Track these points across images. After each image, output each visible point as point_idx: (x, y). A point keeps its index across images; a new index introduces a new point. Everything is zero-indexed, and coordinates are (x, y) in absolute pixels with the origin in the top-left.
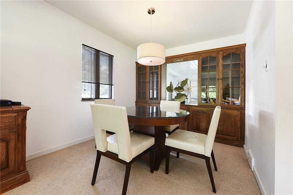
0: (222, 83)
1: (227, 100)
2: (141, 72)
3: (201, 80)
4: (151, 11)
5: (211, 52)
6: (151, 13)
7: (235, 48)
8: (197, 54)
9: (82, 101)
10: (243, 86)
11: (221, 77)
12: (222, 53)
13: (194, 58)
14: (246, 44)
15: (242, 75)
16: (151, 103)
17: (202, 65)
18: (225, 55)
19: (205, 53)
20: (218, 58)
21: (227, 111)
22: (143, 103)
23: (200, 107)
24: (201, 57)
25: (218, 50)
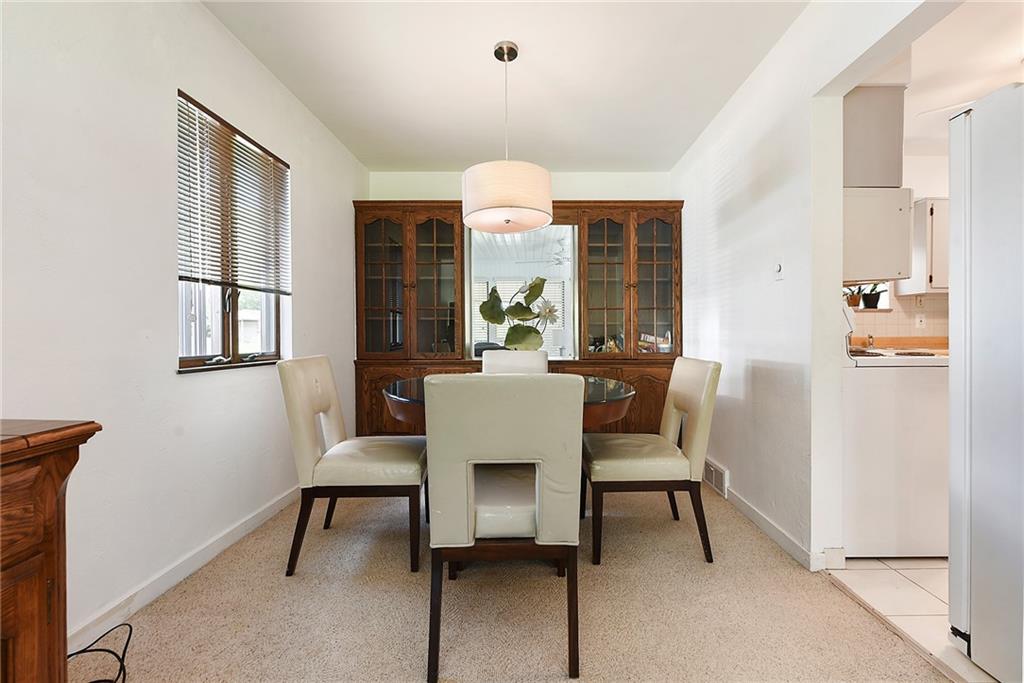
0: (636, 296)
1: (644, 341)
2: (380, 244)
3: (586, 284)
4: (506, 51)
5: (610, 208)
6: (506, 57)
7: (662, 208)
8: (575, 207)
9: (180, 372)
10: (678, 304)
11: (634, 279)
12: (635, 214)
13: (566, 217)
14: (683, 202)
15: (675, 278)
16: (426, 364)
17: (589, 242)
18: (642, 221)
19: (596, 207)
20: (628, 227)
21: (648, 369)
22: (389, 365)
23: (585, 363)
24: (586, 219)
25: (627, 207)
